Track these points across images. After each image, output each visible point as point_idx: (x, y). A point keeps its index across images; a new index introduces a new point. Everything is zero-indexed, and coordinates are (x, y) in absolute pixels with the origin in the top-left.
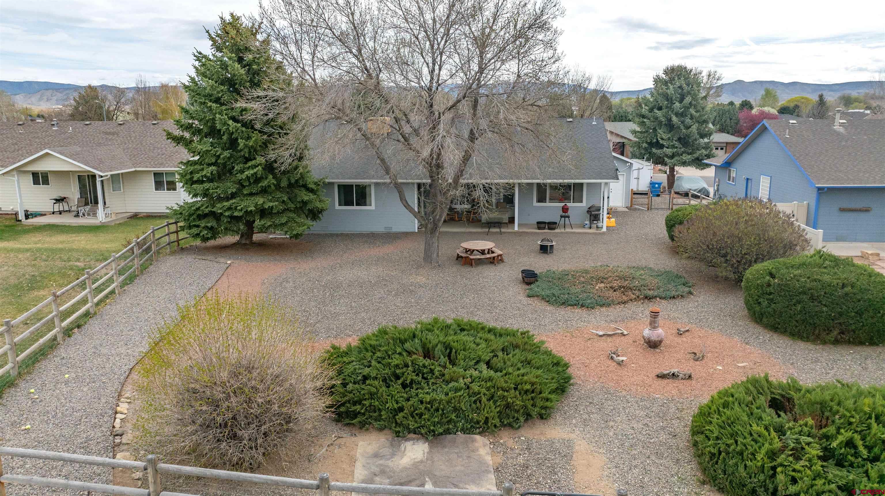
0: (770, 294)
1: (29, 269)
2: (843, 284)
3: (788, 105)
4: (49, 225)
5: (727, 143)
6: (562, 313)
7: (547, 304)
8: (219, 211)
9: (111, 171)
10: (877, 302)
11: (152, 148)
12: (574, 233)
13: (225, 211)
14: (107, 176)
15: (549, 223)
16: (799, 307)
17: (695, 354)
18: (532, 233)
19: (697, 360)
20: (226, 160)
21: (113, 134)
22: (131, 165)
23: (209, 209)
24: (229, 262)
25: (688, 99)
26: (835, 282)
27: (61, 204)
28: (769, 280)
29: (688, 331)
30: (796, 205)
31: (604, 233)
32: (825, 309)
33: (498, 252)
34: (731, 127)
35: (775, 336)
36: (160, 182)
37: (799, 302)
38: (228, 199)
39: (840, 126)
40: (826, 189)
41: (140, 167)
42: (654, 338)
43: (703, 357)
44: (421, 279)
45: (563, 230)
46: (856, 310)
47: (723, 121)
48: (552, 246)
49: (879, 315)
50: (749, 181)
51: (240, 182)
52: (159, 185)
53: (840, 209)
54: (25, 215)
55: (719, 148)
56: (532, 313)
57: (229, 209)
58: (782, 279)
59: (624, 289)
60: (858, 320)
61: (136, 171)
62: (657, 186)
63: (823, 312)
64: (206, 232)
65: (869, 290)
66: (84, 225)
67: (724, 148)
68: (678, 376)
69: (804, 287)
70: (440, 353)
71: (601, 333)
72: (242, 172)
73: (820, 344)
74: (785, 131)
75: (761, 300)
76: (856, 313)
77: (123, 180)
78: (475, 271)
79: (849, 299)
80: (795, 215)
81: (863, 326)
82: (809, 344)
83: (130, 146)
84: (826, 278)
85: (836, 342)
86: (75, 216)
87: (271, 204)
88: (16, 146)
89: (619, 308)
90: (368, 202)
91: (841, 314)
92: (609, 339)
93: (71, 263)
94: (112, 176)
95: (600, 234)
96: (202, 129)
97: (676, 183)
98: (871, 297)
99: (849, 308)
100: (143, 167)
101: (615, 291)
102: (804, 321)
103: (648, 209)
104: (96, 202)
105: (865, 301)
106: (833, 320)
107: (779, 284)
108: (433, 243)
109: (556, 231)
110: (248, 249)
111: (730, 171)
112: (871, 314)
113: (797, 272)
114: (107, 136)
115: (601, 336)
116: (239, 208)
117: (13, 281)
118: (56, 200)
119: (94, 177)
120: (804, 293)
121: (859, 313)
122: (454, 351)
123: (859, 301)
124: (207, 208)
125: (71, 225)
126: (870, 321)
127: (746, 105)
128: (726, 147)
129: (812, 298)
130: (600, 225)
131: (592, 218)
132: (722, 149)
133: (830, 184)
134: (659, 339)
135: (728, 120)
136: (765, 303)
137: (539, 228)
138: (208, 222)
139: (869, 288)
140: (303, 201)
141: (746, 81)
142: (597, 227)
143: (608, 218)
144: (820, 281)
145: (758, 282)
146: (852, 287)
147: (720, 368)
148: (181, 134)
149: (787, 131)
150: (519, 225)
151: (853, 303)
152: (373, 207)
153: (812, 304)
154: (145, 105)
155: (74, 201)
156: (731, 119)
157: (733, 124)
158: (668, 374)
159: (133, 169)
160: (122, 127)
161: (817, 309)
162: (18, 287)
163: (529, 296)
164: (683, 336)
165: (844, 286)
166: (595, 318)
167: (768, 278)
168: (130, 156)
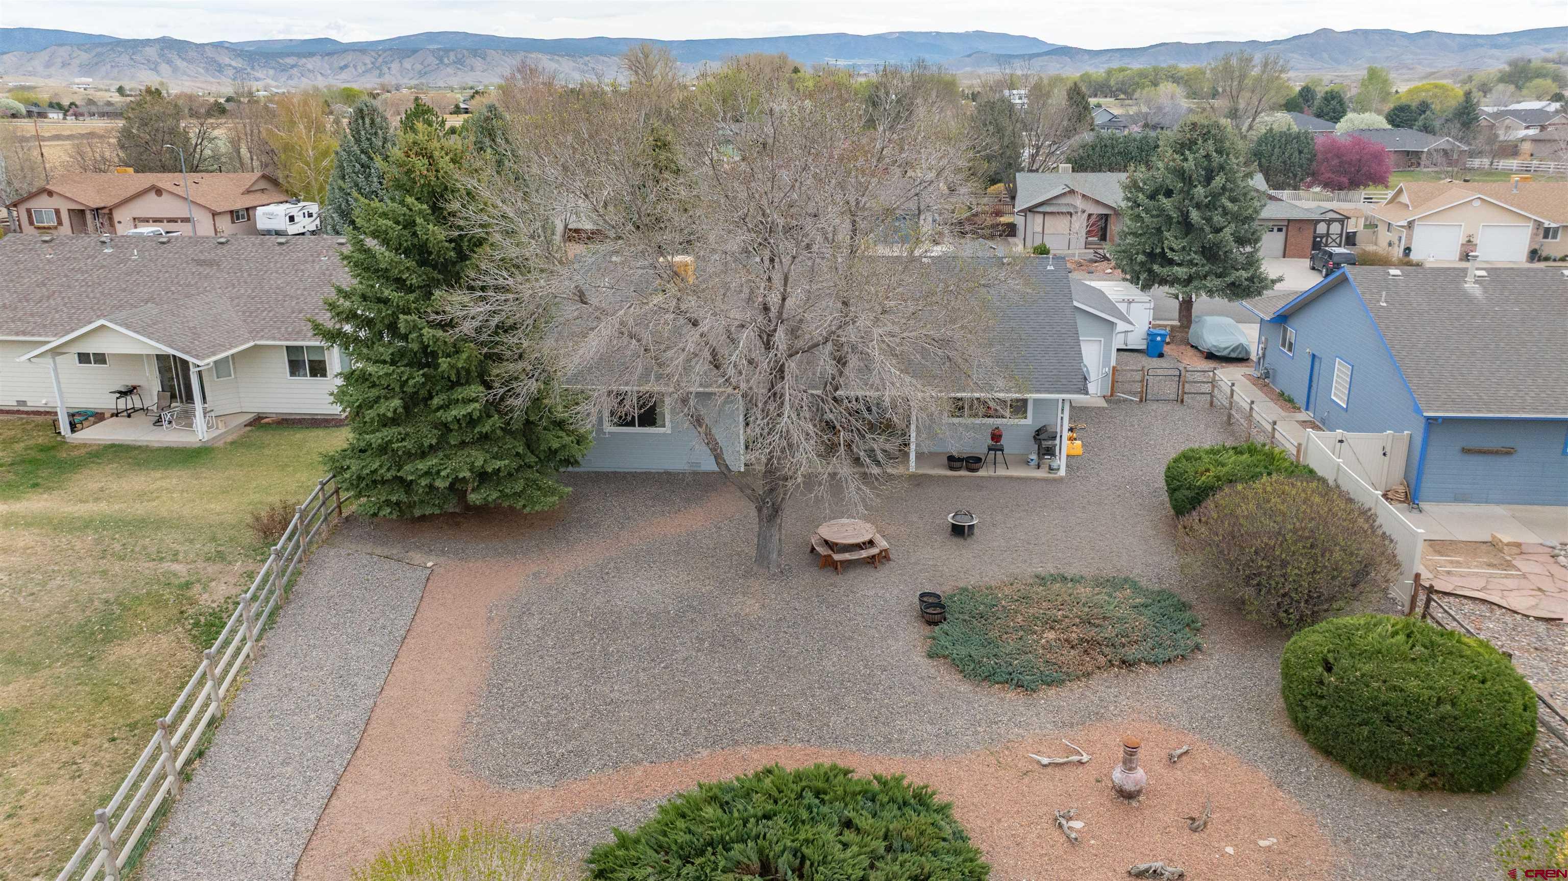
0: (1322, 697)
1: (97, 583)
2: (1439, 698)
3: (1409, 103)
4: (113, 446)
5: (1289, 221)
6: (985, 700)
7: (960, 676)
8: (410, 478)
9: (214, 354)
10: (1491, 732)
11: (280, 298)
12: (1011, 478)
13: (420, 477)
14: (208, 364)
15: (968, 460)
16: (1365, 731)
17: (1193, 819)
18: (940, 477)
19: (1195, 830)
20: (418, 386)
21: (210, 263)
22: (247, 335)
23: (393, 473)
24: (430, 564)
25: (1219, 181)
26: (1426, 693)
27: (129, 398)
28: (1321, 675)
29: (1186, 752)
30: (1391, 438)
31: (1061, 479)
32: (1406, 739)
33: (883, 544)
34: (1301, 166)
35: (1327, 765)
36: (298, 361)
37: (1365, 723)
38: (423, 455)
39: (1476, 282)
40: (1440, 420)
41: (262, 337)
42: (1130, 787)
43: (1205, 824)
44: (751, 607)
45: (991, 473)
46: (1456, 745)
47: (1287, 154)
48: (971, 527)
49: (1492, 752)
50: (1317, 360)
51: (445, 428)
52: (295, 367)
53: (1463, 449)
54: (70, 423)
55: (1276, 229)
56: (935, 702)
57: (427, 473)
58: (1342, 678)
59: (1089, 645)
60: (1458, 760)
61: (256, 346)
62: (1159, 339)
63: (1404, 744)
64: (389, 510)
65: (1480, 711)
66: (172, 445)
67: (1284, 229)
68: (1162, 874)
69: (1376, 698)
70: (786, 866)
71: (1045, 761)
72: (445, 407)
73: (1397, 788)
74: (1379, 292)
75: (1308, 703)
76: (1457, 748)
77: (234, 368)
78: (844, 582)
79: (1446, 726)
80: (1388, 454)
81: (1467, 767)
82: (1379, 787)
83: (242, 291)
84: (1413, 685)
85: (1423, 788)
86: (154, 424)
87: (498, 464)
88: (44, 289)
89: (1077, 687)
90: (659, 422)
91: (1432, 749)
92: (1058, 773)
93: (166, 565)
94: (215, 362)
95: (1055, 480)
96: (373, 319)
97: (1193, 326)
98: (1481, 725)
99: (1445, 740)
100: (268, 339)
101: (1072, 647)
102: (1372, 752)
103: (1141, 401)
104: (190, 398)
105: (1471, 731)
106: (1418, 756)
107: (1337, 687)
108: (771, 536)
109: (981, 473)
110: (458, 524)
111: (1285, 331)
112: (1481, 750)
113: (1368, 667)
114: (201, 269)
115: (1045, 766)
116: (443, 474)
117: (76, 617)
118: (120, 392)
119: (185, 363)
120: (1376, 710)
121: (1461, 750)
122: (808, 863)
123: (1462, 730)
124: (388, 470)
125: (150, 444)
126: (1479, 760)
127: (1333, 99)
128: (1287, 226)
129: (1388, 719)
130: (1055, 465)
131: (1043, 451)
132: (1280, 230)
133: (1447, 411)
134: (1138, 788)
135: (1296, 154)
136: (1313, 712)
137: (952, 468)
138: (391, 492)
139: (1479, 707)
140: (550, 449)
141: (1338, 29)
142: (1051, 469)
143: (1070, 439)
144: (1402, 690)
145: (1305, 674)
146: (1453, 705)
147: (1230, 850)
148: (338, 326)
149: (1384, 293)
150: (920, 456)
151: (1452, 734)
152: (667, 430)
153: (1387, 729)
154: (252, 131)
155: (151, 395)
156: (1300, 152)
157: (1304, 161)
158: (1147, 871)
159: (251, 344)
160: (226, 247)
161: (1395, 738)
162: (84, 633)
163: (930, 656)
164: (1179, 765)
165: (1440, 701)
166: (1037, 715)
167: (1320, 669)
168: (244, 312)
